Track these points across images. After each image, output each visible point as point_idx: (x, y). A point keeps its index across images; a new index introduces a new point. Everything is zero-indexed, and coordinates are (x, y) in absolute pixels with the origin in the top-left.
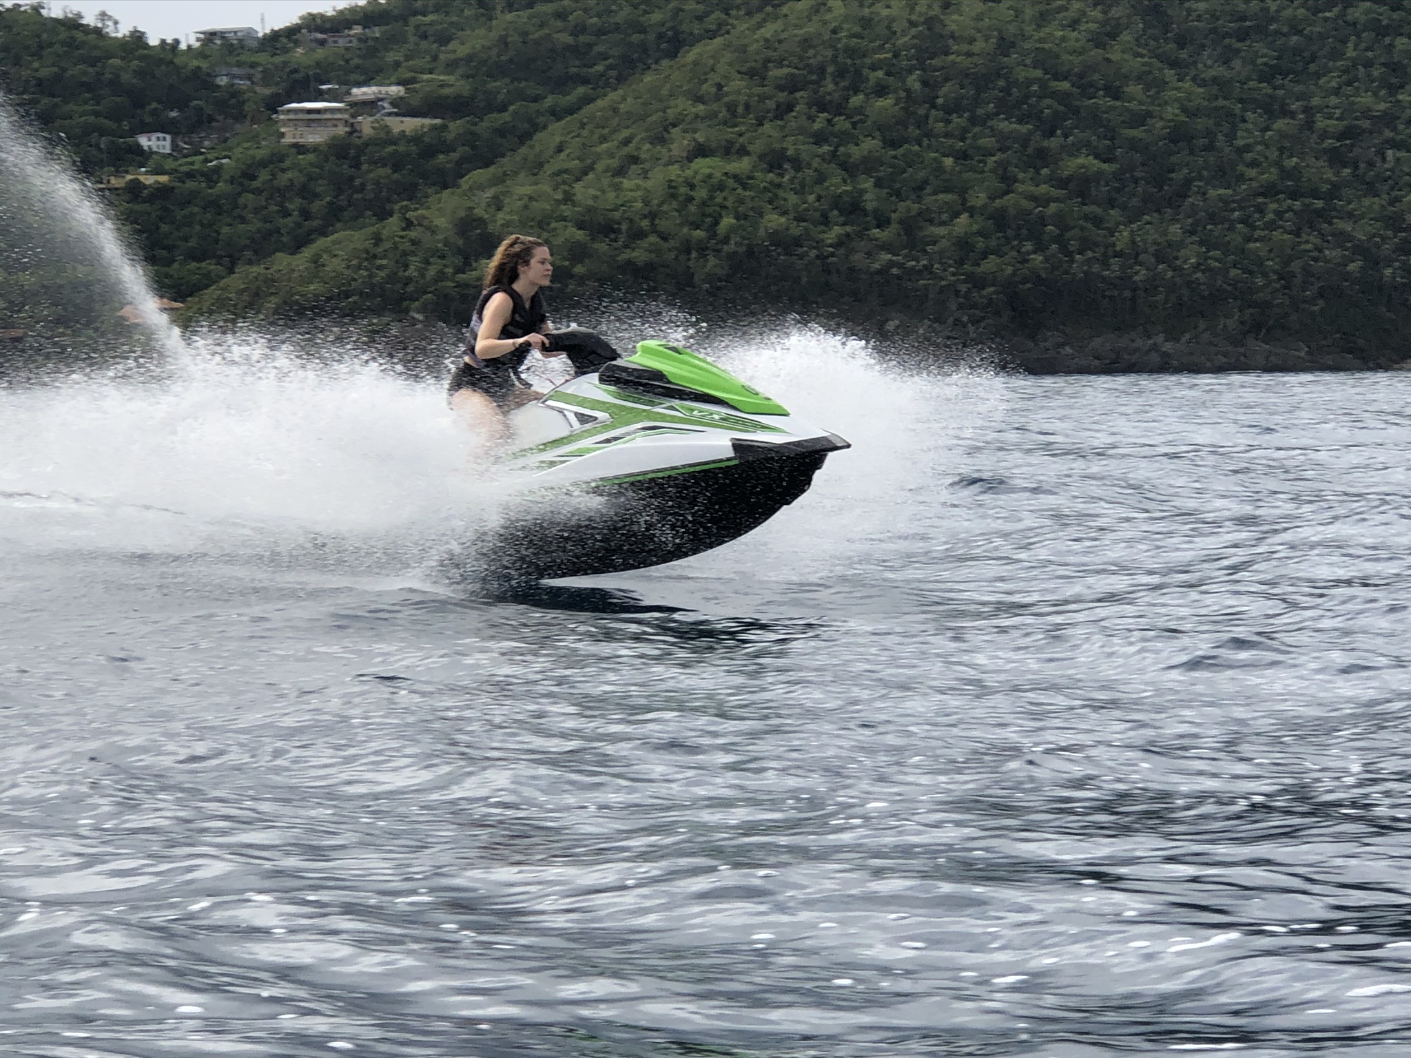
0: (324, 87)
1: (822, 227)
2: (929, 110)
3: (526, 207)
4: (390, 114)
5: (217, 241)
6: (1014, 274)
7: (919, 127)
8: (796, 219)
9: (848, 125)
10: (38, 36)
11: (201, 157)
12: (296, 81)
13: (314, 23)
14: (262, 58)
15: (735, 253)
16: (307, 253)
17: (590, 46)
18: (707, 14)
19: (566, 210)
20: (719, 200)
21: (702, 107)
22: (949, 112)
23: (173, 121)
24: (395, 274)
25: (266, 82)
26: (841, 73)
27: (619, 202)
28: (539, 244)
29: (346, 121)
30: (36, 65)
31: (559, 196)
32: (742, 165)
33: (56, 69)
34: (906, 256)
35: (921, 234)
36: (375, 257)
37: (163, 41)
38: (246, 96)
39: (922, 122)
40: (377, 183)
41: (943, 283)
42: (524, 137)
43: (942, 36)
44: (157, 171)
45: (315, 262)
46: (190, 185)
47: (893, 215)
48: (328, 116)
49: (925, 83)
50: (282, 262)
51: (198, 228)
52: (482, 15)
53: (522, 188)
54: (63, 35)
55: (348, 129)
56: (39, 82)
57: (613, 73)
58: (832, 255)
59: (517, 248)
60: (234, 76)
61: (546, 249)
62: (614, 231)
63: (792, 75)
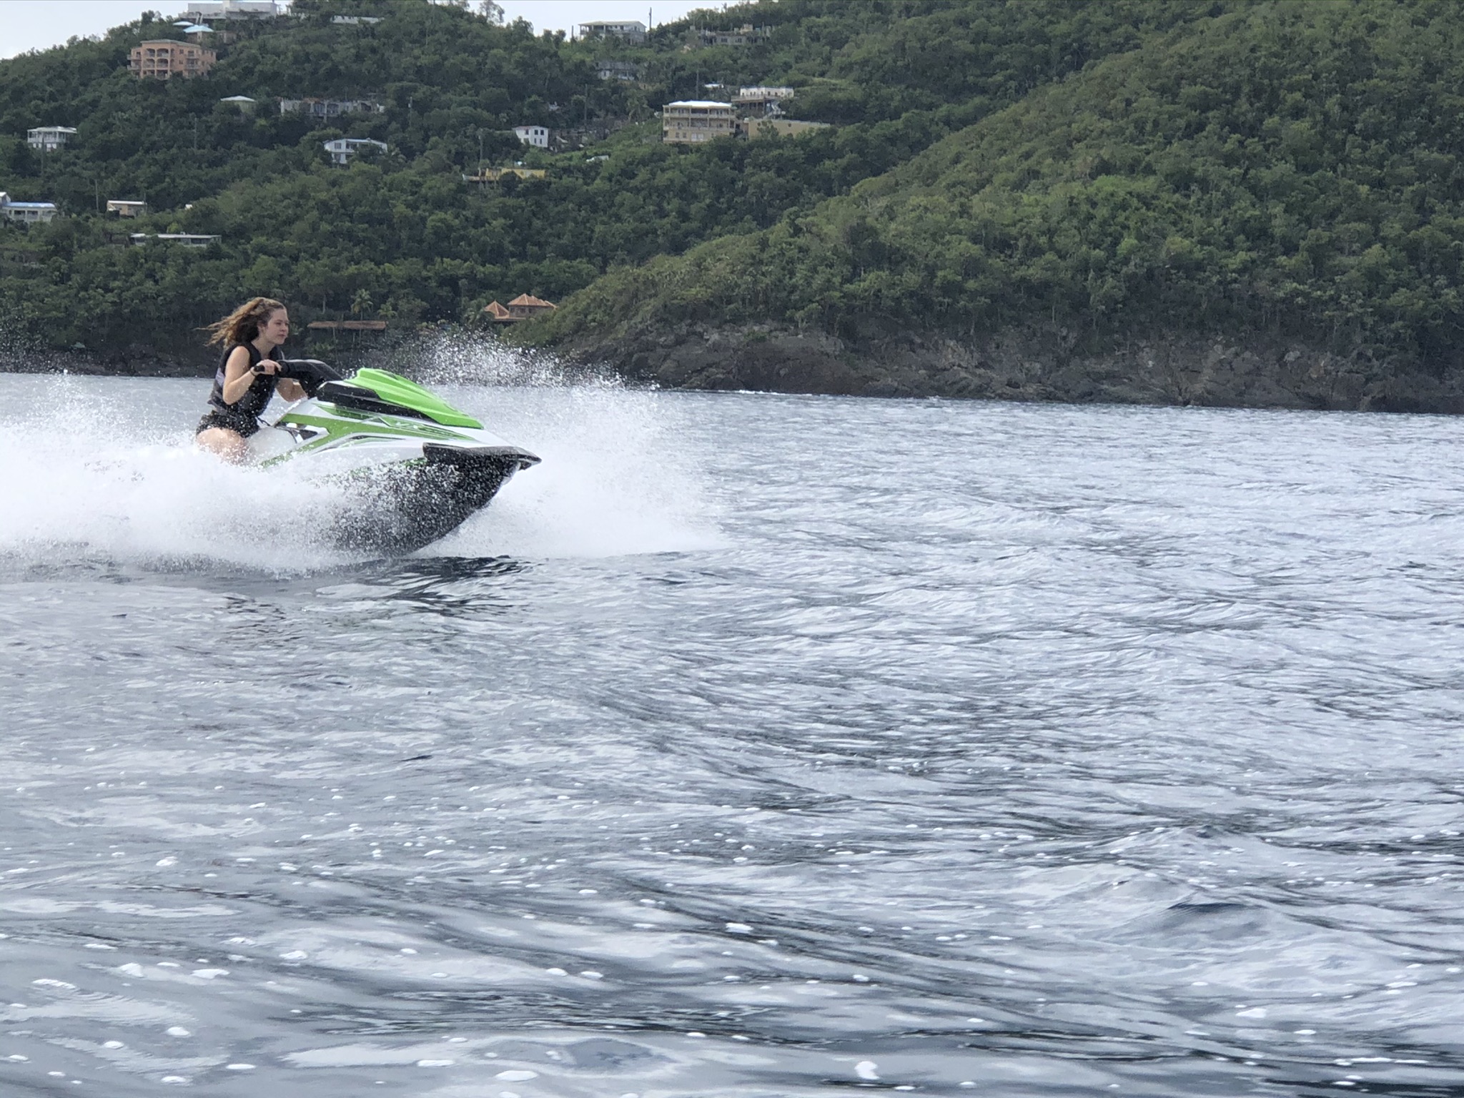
0: (709, 86)
1: (1227, 252)
2: (1347, 135)
3: (920, 218)
4: (777, 117)
5: (590, 239)
6: (1425, 307)
7: (1335, 153)
8: (1199, 242)
9: (1260, 148)
10: (422, 23)
11: (580, 153)
12: (680, 78)
13: (703, 20)
14: (648, 54)
15: (1135, 275)
16: (690, 256)
17: (990, 55)
18: (1115, 26)
19: (961, 223)
20: (1121, 219)
21: (1109, 122)
22: (1366, 138)
23: (552, 115)
24: (780, 281)
25: (649, 79)
26: (1257, 93)
27: (1018, 218)
28: (278, 307)
29: (732, 122)
30: (417, 52)
31: (955, 208)
32: (1146, 185)
33: (437, 57)
34: (1312, 285)
35: (1331, 263)
36: (761, 262)
37: (548, 33)
38: (629, 93)
39: (1338, 148)
40: (760, 186)
41: (1350, 314)
42: (917, 146)
43: (1365, 59)
44: (534, 166)
45: (699, 265)
46: (566, 180)
47: (1302, 243)
48: (715, 116)
49: (1344, 108)
50: (663, 264)
51: (571, 225)
52: (878, 19)
53: (916, 198)
54: (447, 22)
55: (733, 130)
56: (419, 70)
57: (1012, 84)
58: (1235, 281)
59: (258, 311)
60: (617, 72)
61: (285, 311)
62: (1010, 246)
63: (1205, 93)
